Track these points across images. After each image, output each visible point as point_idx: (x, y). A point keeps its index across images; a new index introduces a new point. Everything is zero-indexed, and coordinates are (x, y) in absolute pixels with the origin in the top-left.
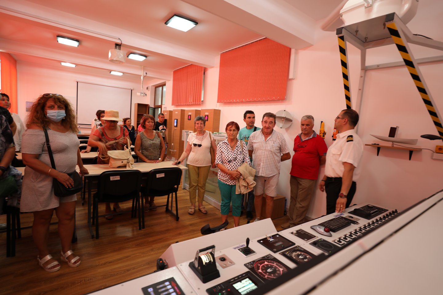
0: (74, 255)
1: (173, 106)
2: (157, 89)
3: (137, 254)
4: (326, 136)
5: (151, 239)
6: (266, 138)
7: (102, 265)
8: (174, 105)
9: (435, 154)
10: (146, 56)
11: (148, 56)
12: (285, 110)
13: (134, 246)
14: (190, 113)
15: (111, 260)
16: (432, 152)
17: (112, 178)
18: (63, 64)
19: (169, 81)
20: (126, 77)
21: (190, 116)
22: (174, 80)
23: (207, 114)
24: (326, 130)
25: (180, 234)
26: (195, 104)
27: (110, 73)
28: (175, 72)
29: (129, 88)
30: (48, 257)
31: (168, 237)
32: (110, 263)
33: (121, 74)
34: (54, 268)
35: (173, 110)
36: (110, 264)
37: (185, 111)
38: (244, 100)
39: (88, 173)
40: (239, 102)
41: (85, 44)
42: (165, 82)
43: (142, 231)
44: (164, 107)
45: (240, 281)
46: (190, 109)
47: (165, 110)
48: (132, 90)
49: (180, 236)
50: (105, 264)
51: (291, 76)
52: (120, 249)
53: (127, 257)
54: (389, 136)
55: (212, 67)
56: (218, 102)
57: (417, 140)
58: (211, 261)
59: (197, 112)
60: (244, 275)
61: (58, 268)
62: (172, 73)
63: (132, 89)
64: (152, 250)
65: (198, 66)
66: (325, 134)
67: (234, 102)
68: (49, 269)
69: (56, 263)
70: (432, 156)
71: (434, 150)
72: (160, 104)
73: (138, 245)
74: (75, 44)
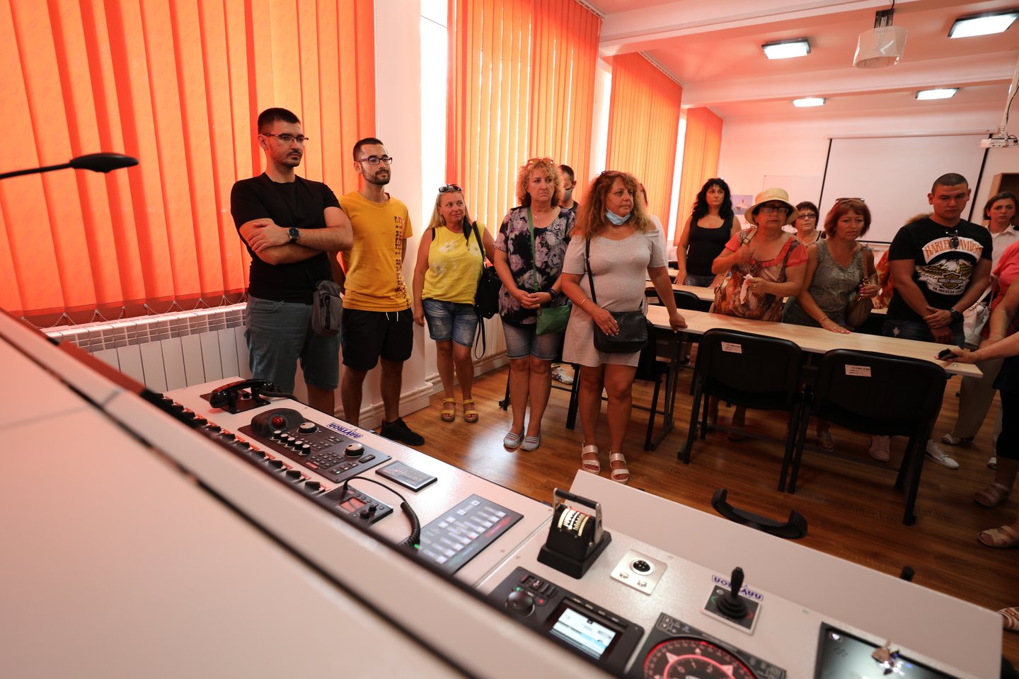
0: (621, 464)
10: (1014, 11)
17: (725, 347)
18: (797, 103)
20: (967, 97)
27: (916, 97)
29: (984, 129)
30: (591, 449)
33: (949, 93)
39: (685, 326)
41: (827, 40)
45: (591, 620)
48: (991, 135)
58: (577, 532)
60: (614, 619)
61: (595, 471)
63: (992, 132)
68: (585, 466)
69: (596, 462)
74: (800, 50)
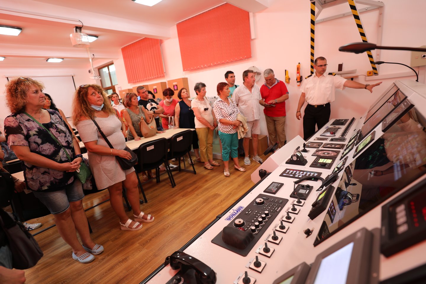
0: (146, 214)
1: (130, 84)
2: (101, 70)
3: (190, 201)
4: (290, 81)
5: (189, 190)
6: (250, 90)
7: (171, 214)
8: (132, 83)
9: (367, 77)
10: (96, 36)
11: (99, 35)
12: (253, 67)
13: (181, 198)
14: (155, 87)
15: (174, 209)
16: (365, 76)
17: (148, 149)
19: (117, 59)
20: (67, 63)
21: (156, 89)
22: (125, 58)
23: (175, 83)
24: (290, 77)
25: (207, 181)
26: (158, 77)
27: (47, 61)
28: (123, 50)
29: (70, 74)
30: (130, 221)
31: (200, 185)
32: (175, 211)
34: (139, 226)
35: (133, 88)
36: (177, 211)
37: (149, 86)
38: (212, 64)
40: (207, 67)
42: (113, 61)
43: (176, 188)
44: (118, 88)
46: (152, 83)
47: (120, 89)
48: (73, 77)
49: (209, 182)
50: (173, 213)
51: (253, 37)
52: (173, 202)
53: (184, 204)
54: (338, 71)
55: (168, 38)
56: (184, 70)
57: (356, 70)
59: (163, 84)
60: (318, 158)
61: (141, 226)
62: (120, 50)
63: (73, 75)
64: (197, 195)
65: (151, 39)
66: (290, 79)
67: (202, 68)
68: (136, 228)
69: (137, 224)
70: (365, 78)
71: (366, 75)
72: (110, 85)
73: (183, 196)
74: (16, 32)
